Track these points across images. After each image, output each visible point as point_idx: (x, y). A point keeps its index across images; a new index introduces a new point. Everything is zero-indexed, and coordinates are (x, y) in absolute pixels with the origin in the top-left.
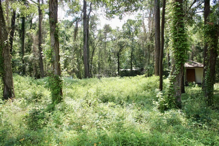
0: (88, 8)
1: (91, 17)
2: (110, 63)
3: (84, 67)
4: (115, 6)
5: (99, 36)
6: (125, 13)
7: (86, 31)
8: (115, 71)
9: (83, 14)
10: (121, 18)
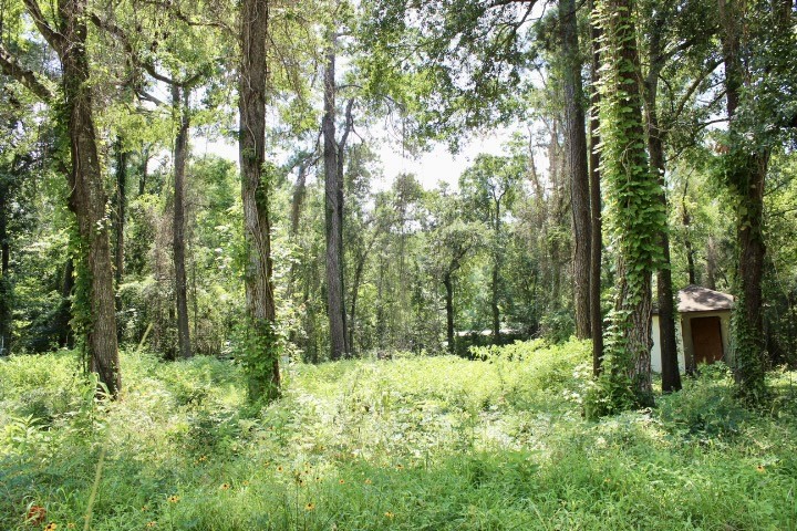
0: (340, 119)
1: (350, 151)
2: (420, 309)
3: (328, 324)
4: (435, 111)
5: (379, 214)
6: (469, 133)
7: (334, 198)
8: (438, 338)
9: (322, 139)
10: (454, 150)
